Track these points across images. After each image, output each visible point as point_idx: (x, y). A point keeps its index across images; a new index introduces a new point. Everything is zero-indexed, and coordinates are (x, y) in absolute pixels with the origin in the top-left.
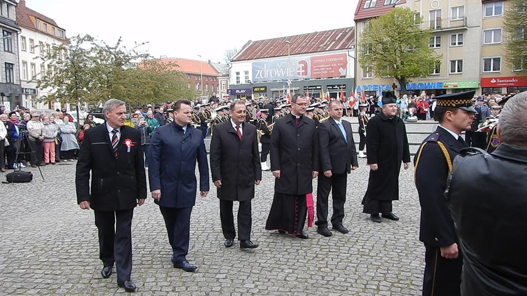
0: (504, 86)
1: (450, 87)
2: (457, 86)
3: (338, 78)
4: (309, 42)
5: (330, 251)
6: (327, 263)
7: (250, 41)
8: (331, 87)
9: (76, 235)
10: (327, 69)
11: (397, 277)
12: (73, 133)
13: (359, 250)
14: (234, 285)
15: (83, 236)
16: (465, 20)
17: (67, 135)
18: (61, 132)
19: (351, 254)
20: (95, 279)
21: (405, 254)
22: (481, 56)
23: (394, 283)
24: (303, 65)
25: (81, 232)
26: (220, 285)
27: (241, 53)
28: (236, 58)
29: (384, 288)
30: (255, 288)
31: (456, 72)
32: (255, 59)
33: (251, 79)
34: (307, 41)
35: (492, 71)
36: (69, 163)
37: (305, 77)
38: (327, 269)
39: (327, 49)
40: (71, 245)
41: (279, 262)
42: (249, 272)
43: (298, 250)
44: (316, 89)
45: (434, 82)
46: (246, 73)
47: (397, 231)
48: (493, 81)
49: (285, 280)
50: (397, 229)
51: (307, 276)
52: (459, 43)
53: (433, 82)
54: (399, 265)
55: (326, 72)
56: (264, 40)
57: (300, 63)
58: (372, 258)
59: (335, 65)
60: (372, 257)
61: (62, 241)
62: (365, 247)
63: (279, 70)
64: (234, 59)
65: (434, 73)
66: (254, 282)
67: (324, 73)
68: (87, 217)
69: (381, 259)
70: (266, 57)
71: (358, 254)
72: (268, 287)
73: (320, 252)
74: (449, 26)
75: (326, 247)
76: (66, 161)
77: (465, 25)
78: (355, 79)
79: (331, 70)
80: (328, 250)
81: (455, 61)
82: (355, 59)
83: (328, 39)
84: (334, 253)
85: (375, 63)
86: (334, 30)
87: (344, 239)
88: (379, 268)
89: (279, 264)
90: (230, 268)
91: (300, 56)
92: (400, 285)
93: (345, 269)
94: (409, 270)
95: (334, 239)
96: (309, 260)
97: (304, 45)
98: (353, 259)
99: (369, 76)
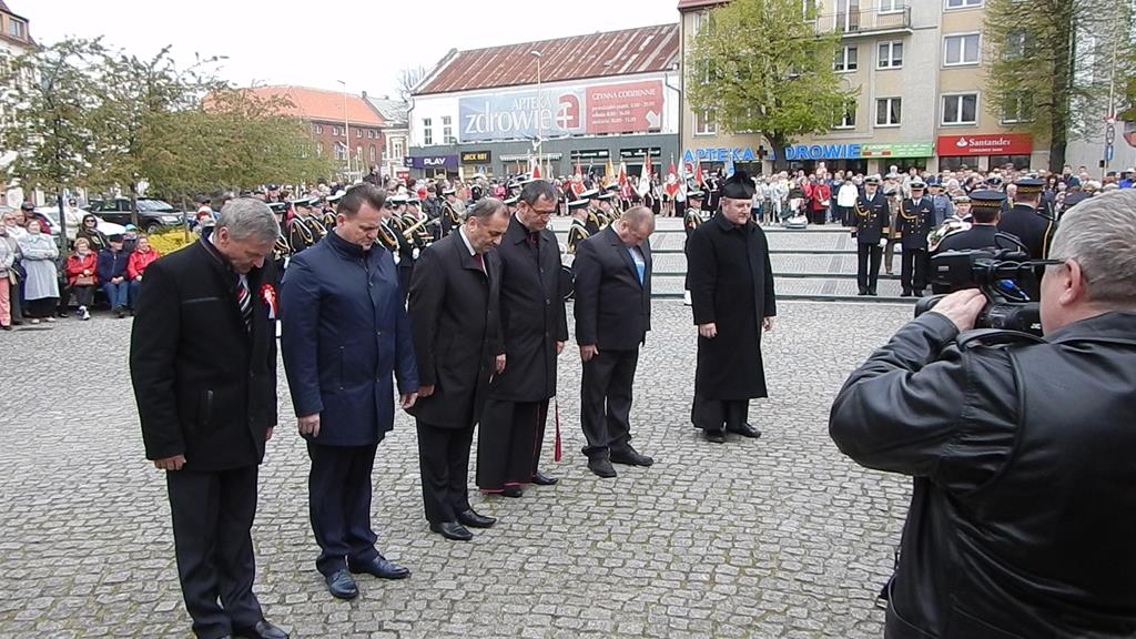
0: (983, 155)
1: (875, 155)
2: (889, 153)
3: (644, 134)
4: (582, 54)
5: (616, 506)
6: (610, 530)
7: (454, 51)
8: (629, 154)
9: (61, 489)
10: (621, 113)
11: (752, 554)
12: (50, 259)
13: (676, 501)
14: (413, 585)
15: (76, 490)
16: (907, 14)
17: (39, 263)
18: (23, 257)
19: (661, 511)
20: (106, 584)
21: (769, 508)
22: (939, 91)
23: (746, 567)
24: (570, 105)
25: (72, 483)
26: (383, 587)
27: (435, 76)
28: (423, 87)
29: (727, 579)
30: (457, 588)
31: (889, 124)
32: (466, 90)
33: (456, 133)
34: (579, 51)
35: (959, 121)
36: (45, 325)
37: (574, 130)
38: (609, 543)
39: (621, 71)
40: (50, 511)
41: (510, 533)
42: (446, 555)
43: (550, 506)
44: (598, 157)
45: (842, 143)
46: (447, 120)
47: (754, 461)
48: (961, 144)
49: (522, 569)
50: (757, 456)
51: (567, 560)
52: (896, 63)
53: (840, 143)
54: (756, 531)
55: (619, 120)
56: (485, 49)
57: (563, 99)
58: (702, 518)
59: (637, 105)
60: (702, 516)
61: (28, 502)
62: (688, 495)
63: (518, 116)
64: (419, 90)
65: (844, 126)
66: (455, 578)
67: (614, 122)
68: (85, 447)
69: (721, 519)
70: (491, 87)
71: (674, 510)
72: (485, 585)
73: (597, 509)
74: (875, 26)
75: (610, 497)
76: (36, 321)
77: (907, 23)
78: (680, 135)
79: (630, 116)
80: (613, 504)
81: (886, 101)
82: (681, 94)
83: (623, 49)
84: (624, 510)
85: (721, 102)
86: (636, 30)
87: (646, 478)
88: (716, 537)
89: (509, 537)
90: (404, 549)
91: (563, 85)
92: (757, 572)
93: (648, 541)
94: (776, 540)
95: (627, 480)
96: (574, 526)
97: (570, 60)
98: (665, 521)
99: (709, 131)
